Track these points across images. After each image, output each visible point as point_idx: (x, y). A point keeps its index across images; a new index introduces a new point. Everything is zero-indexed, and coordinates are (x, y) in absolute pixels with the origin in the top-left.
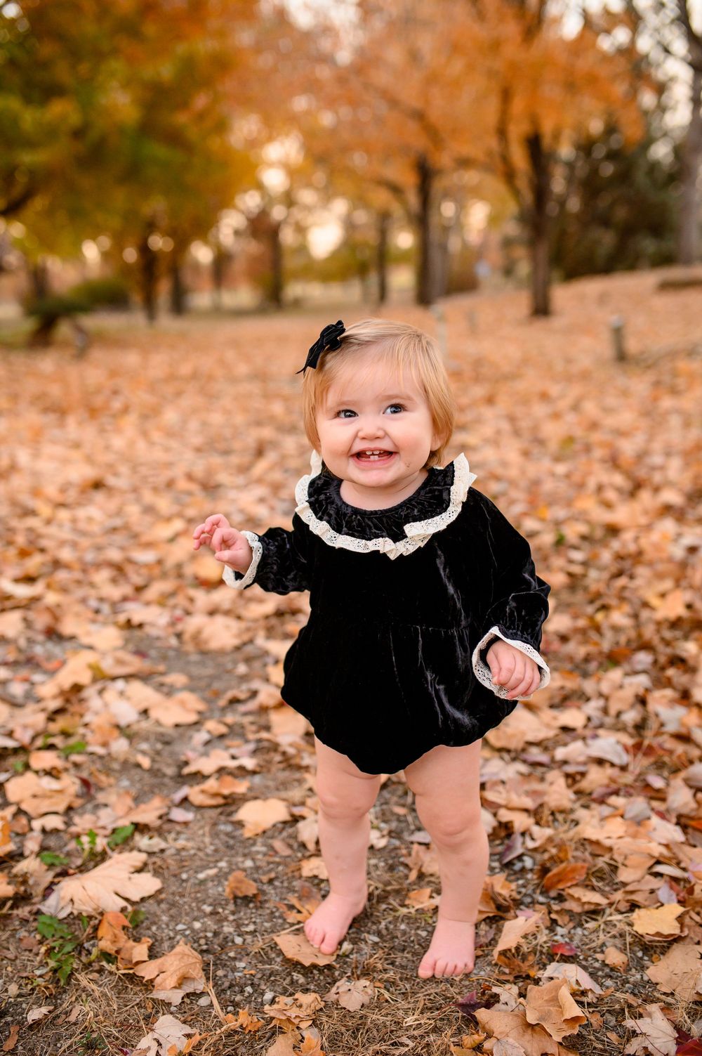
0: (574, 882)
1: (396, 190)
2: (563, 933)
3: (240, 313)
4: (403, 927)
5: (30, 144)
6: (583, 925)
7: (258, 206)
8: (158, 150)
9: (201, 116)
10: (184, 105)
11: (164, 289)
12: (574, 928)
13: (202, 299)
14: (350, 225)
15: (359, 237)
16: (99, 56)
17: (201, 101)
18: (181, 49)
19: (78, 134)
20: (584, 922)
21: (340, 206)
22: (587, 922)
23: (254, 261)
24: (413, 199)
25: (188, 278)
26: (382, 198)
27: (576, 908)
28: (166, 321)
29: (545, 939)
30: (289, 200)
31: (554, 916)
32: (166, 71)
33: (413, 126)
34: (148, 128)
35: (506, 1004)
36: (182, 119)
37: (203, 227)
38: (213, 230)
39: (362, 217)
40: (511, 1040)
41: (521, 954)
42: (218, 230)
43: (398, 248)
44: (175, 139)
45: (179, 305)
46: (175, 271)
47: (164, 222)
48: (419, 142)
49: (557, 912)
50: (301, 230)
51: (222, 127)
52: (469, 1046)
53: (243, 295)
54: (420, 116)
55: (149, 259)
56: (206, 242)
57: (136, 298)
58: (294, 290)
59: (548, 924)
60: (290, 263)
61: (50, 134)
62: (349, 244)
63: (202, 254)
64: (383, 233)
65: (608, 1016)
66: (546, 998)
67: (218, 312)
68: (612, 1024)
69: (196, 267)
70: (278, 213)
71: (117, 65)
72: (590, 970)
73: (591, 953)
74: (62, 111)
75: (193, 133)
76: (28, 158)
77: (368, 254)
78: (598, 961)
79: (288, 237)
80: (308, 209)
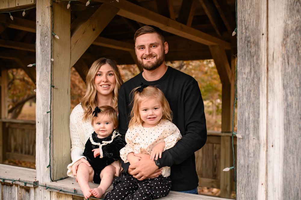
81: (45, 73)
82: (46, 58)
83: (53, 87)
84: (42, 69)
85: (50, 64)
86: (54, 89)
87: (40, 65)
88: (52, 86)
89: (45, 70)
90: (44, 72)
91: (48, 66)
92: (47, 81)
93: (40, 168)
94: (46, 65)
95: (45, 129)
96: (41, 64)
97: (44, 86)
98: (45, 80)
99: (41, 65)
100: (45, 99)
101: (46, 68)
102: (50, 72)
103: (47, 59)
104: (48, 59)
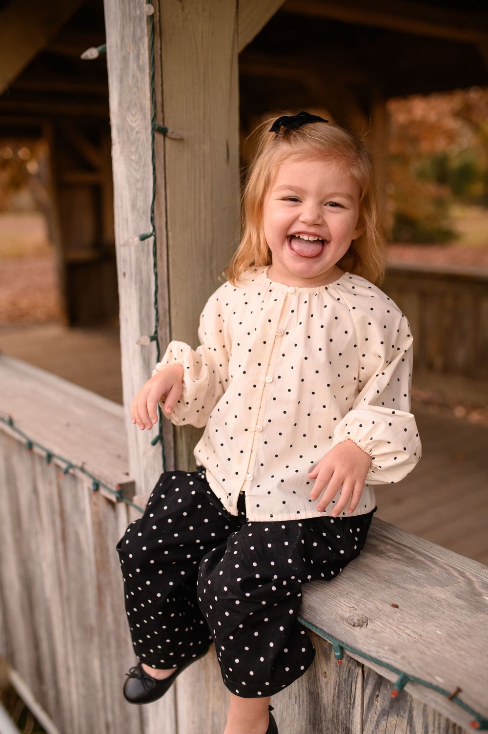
81: (133, 76)
82: (133, 12)
83: (163, 131)
84: (125, 59)
85: (146, 31)
86: (168, 141)
87: (117, 45)
88: (159, 130)
89: (133, 66)
90: (131, 72)
91: (141, 45)
92: (142, 108)
93: (137, 439)
94: (136, 41)
95: (144, 301)
96: (119, 42)
97: (132, 129)
98: (136, 104)
99: (119, 46)
100: (139, 185)
101: (135, 53)
102: (147, 70)
103: (136, 12)
104: (138, 12)
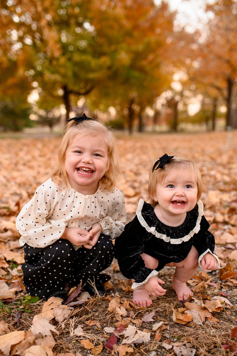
0: (232, 277)
1: (219, 89)
2: (224, 291)
3: (162, 133)
4: (168, 283)
5: (93, 71)
6: (232, 290)
7: (171, 96)
8: (136, 74)
9: (151, 62)
10: (145, 58)
11: (136, 123)
12: (229, 290)
13: (149, 128)
14: (203, 104)
15: (206, 108)
16: (118, 42)
17: (151, 57)
18: (146, 40)
19: (109, 68)
20: (233, 289)
21: (200, 97)
22: (234, 289)
23: (168, 115)
24: (225, 93)
25: (144, 121)
26: (214, 92)
27: (230, 284)
28: (136, 134)
29: (217, 291)
30: (181, 94)
31: (222, 286)
32: (140, 47)
33: (225, 66)
34: (133, 66)
35: (197, 303)
36: (144, 63)
37: (151, 102)
38: (154, 104)
39: (208, 101)
40: (194, 310)
41: (207, 294)
42: (156, 104)
43: (220, 112)
44: (142, 70)
45: (141, 129)
46: (140, 117)
47: (137, 100)
48: (228, 71)
49: (224, 285)
50: (185, 105)
51: (158, 66)
52: (180, 312)
53: (164, 127)
54: (228, 62)
55: (131, 113)
56: (152, 108)
57: (126, 126)
58: (182, 126)
59: (219, 288)
60: (181, 117)
61: (100, 68)
62: (203, 110)
63: (150, 112)
64: (215, 106)
65: (234, 313)
66: (211, 304)
67: (154, 132)
68: (234, 315)
69: (148, 117)
70: (177, 98)
71: (124, 45)
72: (231, 301)
73: (233, 297)
74: (105, 60)
75: (148, 68)
76: (92, 76)
77: (209, 114)
78: (235, 299)
79: (180, 107)
80: (188, 98)
